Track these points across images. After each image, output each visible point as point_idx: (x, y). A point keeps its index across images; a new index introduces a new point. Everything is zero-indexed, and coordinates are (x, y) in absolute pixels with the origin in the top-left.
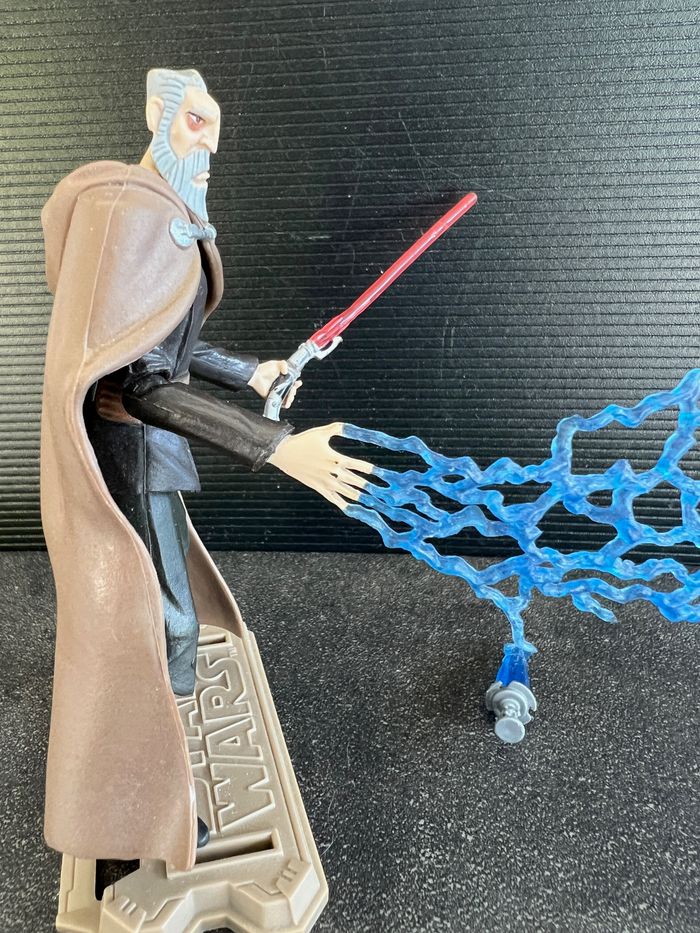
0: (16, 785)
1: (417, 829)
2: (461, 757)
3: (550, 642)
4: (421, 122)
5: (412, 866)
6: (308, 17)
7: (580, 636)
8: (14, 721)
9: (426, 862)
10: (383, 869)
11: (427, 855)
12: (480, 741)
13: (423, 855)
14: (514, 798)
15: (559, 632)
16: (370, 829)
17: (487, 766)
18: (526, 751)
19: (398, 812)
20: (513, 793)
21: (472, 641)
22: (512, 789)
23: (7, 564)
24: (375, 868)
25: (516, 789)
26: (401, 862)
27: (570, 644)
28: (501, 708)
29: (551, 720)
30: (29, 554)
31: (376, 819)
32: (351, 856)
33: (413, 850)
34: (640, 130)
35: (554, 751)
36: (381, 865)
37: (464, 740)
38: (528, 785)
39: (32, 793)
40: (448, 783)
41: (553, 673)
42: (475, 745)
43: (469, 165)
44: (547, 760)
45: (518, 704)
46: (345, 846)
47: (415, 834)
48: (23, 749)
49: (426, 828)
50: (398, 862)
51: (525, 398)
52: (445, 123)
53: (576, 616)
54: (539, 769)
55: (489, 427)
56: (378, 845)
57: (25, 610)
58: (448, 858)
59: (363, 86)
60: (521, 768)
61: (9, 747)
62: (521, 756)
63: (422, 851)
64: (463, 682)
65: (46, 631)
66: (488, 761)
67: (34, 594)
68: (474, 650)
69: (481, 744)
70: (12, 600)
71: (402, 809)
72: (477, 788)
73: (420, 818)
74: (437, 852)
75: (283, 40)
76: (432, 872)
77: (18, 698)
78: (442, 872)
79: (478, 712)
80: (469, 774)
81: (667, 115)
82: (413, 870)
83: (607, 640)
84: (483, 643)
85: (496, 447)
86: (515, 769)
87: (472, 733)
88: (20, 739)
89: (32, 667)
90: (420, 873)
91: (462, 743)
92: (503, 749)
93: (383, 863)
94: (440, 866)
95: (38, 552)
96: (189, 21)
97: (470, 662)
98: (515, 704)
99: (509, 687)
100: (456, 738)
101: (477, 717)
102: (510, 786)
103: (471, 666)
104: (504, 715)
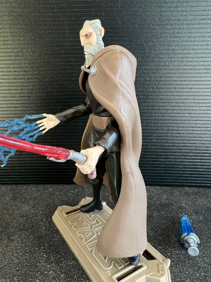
0: (15, 276)
2: (176, 261)
3: (194, 217)
4: (150, 43)
6: (114, 8)
8: (12, 249)
12: (181, 255)
15: (197, 213)
17: (186, 265)
18: (198, 259)
20: (198, 276)
21: (169, 216)
22: (197, 274)
23: (3, 189)
25: (198, 274)
27: (201, 218)
28: (188, 243)
29: (203, 246)
30: (11, 186)
35: (208, 259)
37: (175, 254)
38: (202, 272)
39: (21, 279)
40: (174, 272)
41: (199, 228)
42: (180, 257)
43: (165, 57)
44: (206, 262)
48: (16, 261)
51: (180, 134)
52: (157, 43)
53: (201, 207)
54: (204, 266)
55: (168, 143)
57: (11, 206)
59: (131, 31)
60: (198, 265)
61: (11, 260)
62: (197, 261)
64: (169, 232)
65: (20, 214)
67: (14, 200)
68: (170, 220)
69: (181, 256)
70: (6, 202)
72: (185, 274)
75: (105, 15)
77: (13, 240)
80: (180, 268)
84: (172, 217)
85: (170, 150)
86: (196, 266)
87: (177, 252)
88: (15, 257)
89: (16, 228)
91: (175, 256)
92: (190, 257)
95: (14, 185)
96: (74, 8)
97: (170, 224)
98: (192, 241)
99: (190, 235)
100: (172, 254)
101: (177, 245)
102: (196, 273)
103: (170, 226)
104: (190, 246)
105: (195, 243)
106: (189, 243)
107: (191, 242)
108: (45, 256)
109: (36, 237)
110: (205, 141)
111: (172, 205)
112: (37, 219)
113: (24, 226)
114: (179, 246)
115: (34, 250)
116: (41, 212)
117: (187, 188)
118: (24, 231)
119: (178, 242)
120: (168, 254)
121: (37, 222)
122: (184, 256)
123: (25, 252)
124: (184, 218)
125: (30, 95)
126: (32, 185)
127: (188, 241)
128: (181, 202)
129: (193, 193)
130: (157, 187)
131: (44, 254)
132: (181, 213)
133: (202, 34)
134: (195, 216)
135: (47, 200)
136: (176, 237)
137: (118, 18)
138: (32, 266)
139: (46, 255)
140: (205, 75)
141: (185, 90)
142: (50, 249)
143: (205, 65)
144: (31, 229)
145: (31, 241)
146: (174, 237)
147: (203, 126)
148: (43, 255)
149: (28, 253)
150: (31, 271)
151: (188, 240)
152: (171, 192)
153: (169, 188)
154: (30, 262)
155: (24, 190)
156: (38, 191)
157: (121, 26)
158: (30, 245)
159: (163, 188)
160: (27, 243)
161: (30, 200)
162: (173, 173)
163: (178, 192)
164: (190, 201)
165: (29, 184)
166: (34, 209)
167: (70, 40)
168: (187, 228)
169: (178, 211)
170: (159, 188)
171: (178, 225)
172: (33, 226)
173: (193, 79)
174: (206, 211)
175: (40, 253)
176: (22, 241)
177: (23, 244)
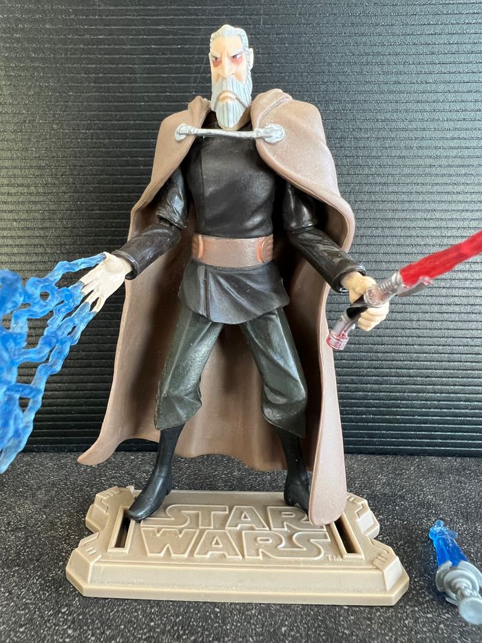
3: (461, 526)
6: (249, 24)
12: (440, 623)
15: (467, 518)
21: (396, 526)
37: (425, 622)
45: (469, 582)
53: (474, 503)
68: (400, 534)
69: (442, 626)
79: (427, 593)
84: (405, 527)
87: (429, 615)
91: (424, 626)
92: (465, 630)
96: (157, 23)
97: (401, 545)
98: (467, 584)
99: (459, 567)
100: (416, 621)
101: (427, 598)
103: (403, 549)
104: (463, 596)
105: (474, 588)
106: (459, 588)
107: (465, 587)
108: (70, 632)
109: (50, 581)
110: (471, 338)
111: (402, 497)
112: (54, 537)
113: (18, 554)
114: (432, 600)
115: (42, 617)
116: (65, 519)
117: (434, 459)
118: (19, 566)
119: (428, 588)
120: (406, 622)
121: (52, 544)
122: (448, 626)
123: (15, 623)
124: (436, 529)
125: (47, 224)
127: (455, 584)
128: (423, 491)
129: (450, 470)
131: (69, 627)
132: (427, 516)
134: (463, 525)
135: (81, 490)
136: (423, 576)
139: (75, 630)
141: (419, 215)
142: (84, 614)
144: (37, 560)
145: (34, 594)
146: (415, 577)
147: (465, 301)
148: (65, 631)
149: (25, 625)
151: (455, 581)
153: (390, 458)
155: (23, 467)
156: (61, 468)
157: (267, 65)
158: (32, 604)
159: (374, 458)
160: (25, 597)
161: (39, 488)
162: (398, 421)
163: (413, 468)
164: (445, 488)
166: (47, 510)
167: (147, 96)
168: (448, 551)
169: (418, 512)
171: (424, 547)
172: (41, 555)
173: (435, 189)
175: (58, 625)
176: (10, 593)
177: (13, 601)
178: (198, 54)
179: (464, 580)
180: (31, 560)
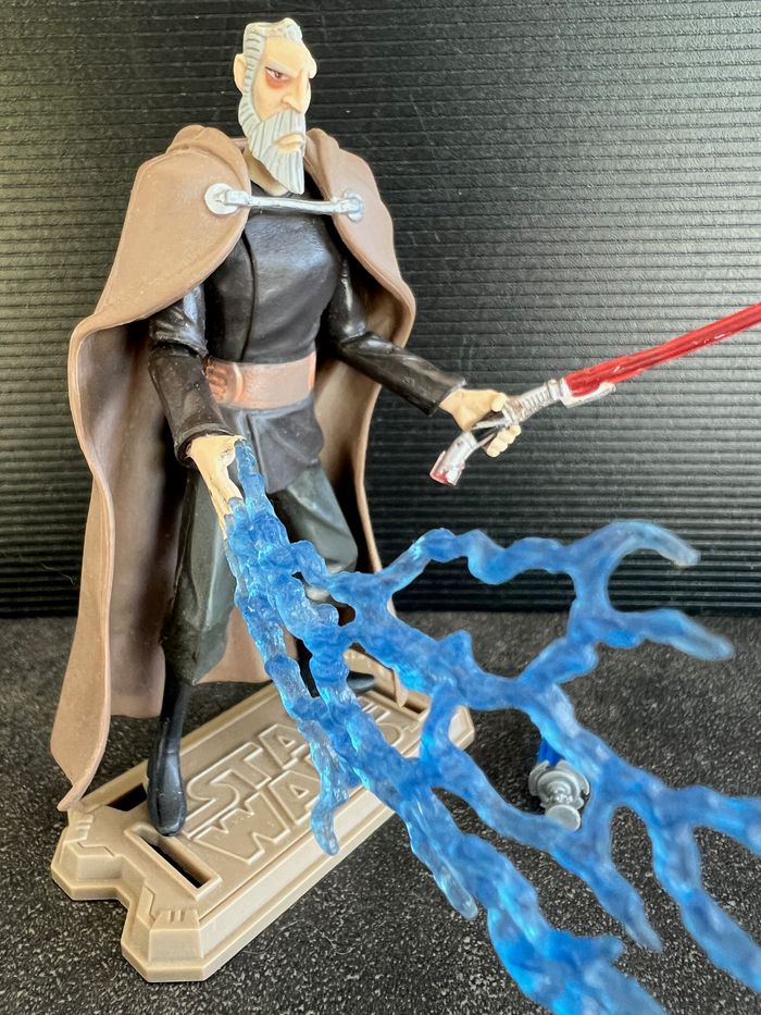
1: (464, 950)
4: (436, 106)
5: (461, 998)
7: (624, 702)
9: (478, 992)
10: (427, 1002)
11: (478, 982)
13: (473, 982)
14: (573, 902)
15: (601, 699)
16: (406, 954)
17: (537, 864)
19: (437, 929)
20: (572, 896)
22: (570, 891)
24: (417, 1003)
25: (573, 891)
26: (448, 994)
27: (614, 712)
28: (551, 794)
31: (411, 939)
32: (386, 990)
33: (460, 976)
34: (683, 121)
36: (424, 999)
43: (490, 158)
45: (568, 787)
46: (377, 977)
47: (460, 955)
49: (473, 947)
50: (444, 994)
52: (463, 108)
56: (417, 973)
58: (503, 985)
59: (370, 63)
63: (472, 977)
64: (497, 762)
66: (537, 858)
68: (506, 722)
71: (442, 924)
73: (465, 935)
74: (490, 978)
76: (486, 1005)
78: (499, 1004)
79: (519, 797)
81: (712, 103)
82: (463, 1003)
83: (654, 705)
90: (471, 1007)
93: (426, 995)
94: (496, 996)
98: (564, 788)
99: (557, 767)
102: (566, 888)
104: (554, 802)
105: (573, 792)
106: (554, 793)
107: (560, 792)
109: (40, 790)
115: (29, 834)
126: (42, 621)
127: (550, 787)
130: (477, 616)
133: (618, 73)
137: (320, 18)
138: (18, 884)
140: (631, 220)
141: (566, 275)
143: (632, 186)
144: (26, 765)
145: (21, 806)
146: (511, 777)
149: (9, 843)
150: (12, 903)
151: (550, 784)
152: (522, 632)
153: (520, 617)
154: (10, 873)
157: (334, 45)
158: (17, 819)
160: (7, 811)
161: (33, 668)
163: (547, 630)
165: (33, 615)
166: (41, 699)
170: (484, 617)
172: (31, 757)
173: (590, 235)
174: (634, 689)
178: (227, 29)
179: (563, 783)
180: (18, 764)
